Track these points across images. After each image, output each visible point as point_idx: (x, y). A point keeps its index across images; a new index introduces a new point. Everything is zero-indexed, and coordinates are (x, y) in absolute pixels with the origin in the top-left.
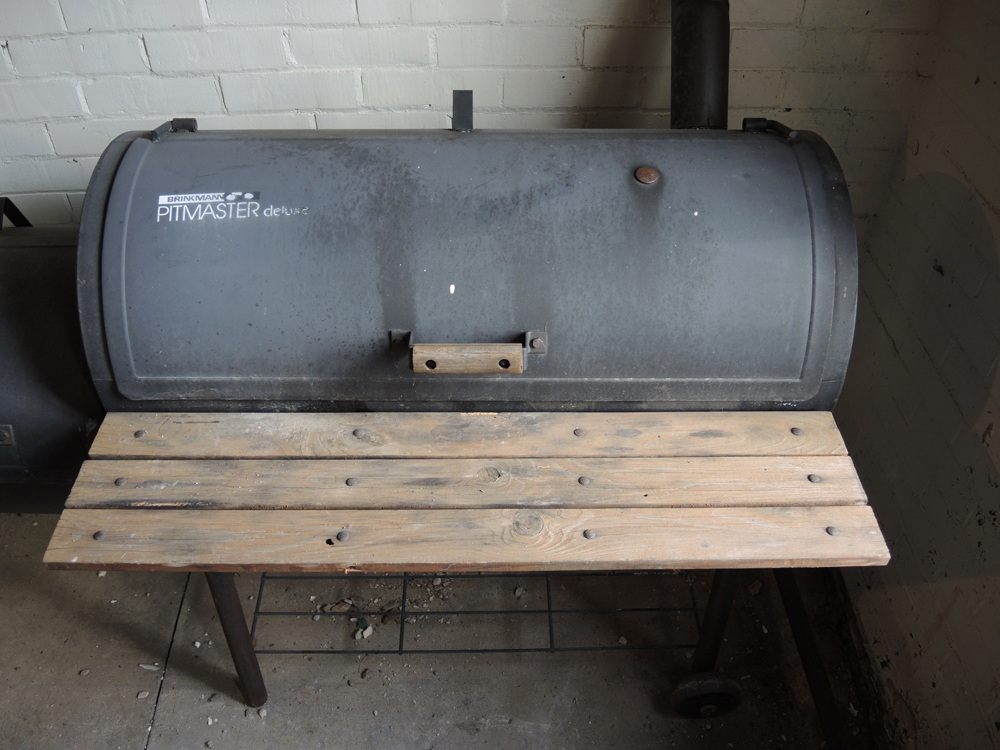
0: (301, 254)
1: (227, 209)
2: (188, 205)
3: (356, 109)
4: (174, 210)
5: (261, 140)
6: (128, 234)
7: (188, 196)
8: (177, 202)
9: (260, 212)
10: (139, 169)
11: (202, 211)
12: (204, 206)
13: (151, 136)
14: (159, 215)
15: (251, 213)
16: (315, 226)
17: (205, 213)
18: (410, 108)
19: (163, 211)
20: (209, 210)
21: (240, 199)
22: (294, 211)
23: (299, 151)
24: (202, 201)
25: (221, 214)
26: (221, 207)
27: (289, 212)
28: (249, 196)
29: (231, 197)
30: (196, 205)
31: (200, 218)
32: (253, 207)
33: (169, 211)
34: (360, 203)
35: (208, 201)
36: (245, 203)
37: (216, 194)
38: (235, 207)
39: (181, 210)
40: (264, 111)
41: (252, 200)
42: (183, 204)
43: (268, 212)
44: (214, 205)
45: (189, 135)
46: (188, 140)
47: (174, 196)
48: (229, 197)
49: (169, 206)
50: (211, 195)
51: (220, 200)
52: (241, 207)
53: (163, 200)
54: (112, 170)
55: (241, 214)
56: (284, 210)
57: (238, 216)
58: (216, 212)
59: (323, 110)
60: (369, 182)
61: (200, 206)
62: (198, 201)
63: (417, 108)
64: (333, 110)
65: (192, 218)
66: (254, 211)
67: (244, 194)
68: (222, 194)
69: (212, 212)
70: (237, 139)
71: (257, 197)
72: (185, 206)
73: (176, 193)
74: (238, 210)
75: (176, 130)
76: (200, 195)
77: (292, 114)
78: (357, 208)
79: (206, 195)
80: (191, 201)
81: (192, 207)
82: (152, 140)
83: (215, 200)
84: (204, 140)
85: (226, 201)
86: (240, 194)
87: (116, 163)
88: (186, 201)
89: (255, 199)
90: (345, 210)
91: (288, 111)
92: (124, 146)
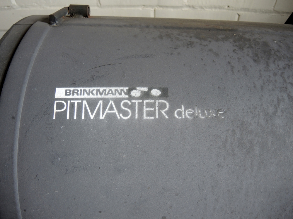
0: (218, 165)
1: (132, 107)
2: (88, 100)
3: (181, 7)
4: (72, 105)
5: (155, 27)
6: (21, 133)
7: (87, 89)
8: (76, 96)
9: (170, 113)
10: (35, 55)
11: (104, 109)
12: (106, 102)
13: (50, 20)
14: (55, 111)
15: (160, 114)
16: (234, 133)
17: (107, 111)
18: (215, 7)
19: (60, 106)
20: (111, 108)
21: (146, 95)
22: (209, 113)
23: (197, 40)
24: (103, 96)
25: (125, 114)
26: (125, 105)
27: (203, 114)
28: (156, 92)
29: (136, 93)
30: (96, 101)
31: (102, 117)
32: (162, 106)
33: (67, 106)
34: (281, 106)
35: (110, 96)
36: (152, 101)
37: (119, 89)
38: (141, 105)
39: (80, 106)
40: (123, 6)
41: (160, 97)
42: (82, 99)
43: (180, 114)
44: (117, 102)
45: (82, 20)
46: (84, 25)
47: (72, 89)
48: (134, 93)
49: (66, 100)
50: (113, 89)
51: (124, 96)
52: (148, 105)
53: (60, 92)
54: (9, 54)
55: (149, 114)
56: (197, 111)
57: (145, 117)
58: (120, 110)
59: (160, 6)
60: (285, 80)
61: (101, 102)
62: (99, 96)
63: (220, 8)
64: (167, 7)
65: (92, 117)
66: (163, 112)
67: (150, 89)
68: (125, 89)
69: (115, 111)
70: (131, 26)
71: (165, 94)
72: (85, 102)
73: (74, 85)
74: (145, 109)
75: (72, 15)
76: (101, 89)
77: (140, 9)
78: (279, 113)
79: (108, 89)
80: (91, 96)
81: (92, 103)
82: (50, 24)
83: (118, 96)
84: (100, 25)
85: (131, 98)
86: (146, 89)
87: (14, 47)
88: (86, 96)
89: (162, 96)
90: (267, 114)
91: (138, 6)
92: (26, 27)
